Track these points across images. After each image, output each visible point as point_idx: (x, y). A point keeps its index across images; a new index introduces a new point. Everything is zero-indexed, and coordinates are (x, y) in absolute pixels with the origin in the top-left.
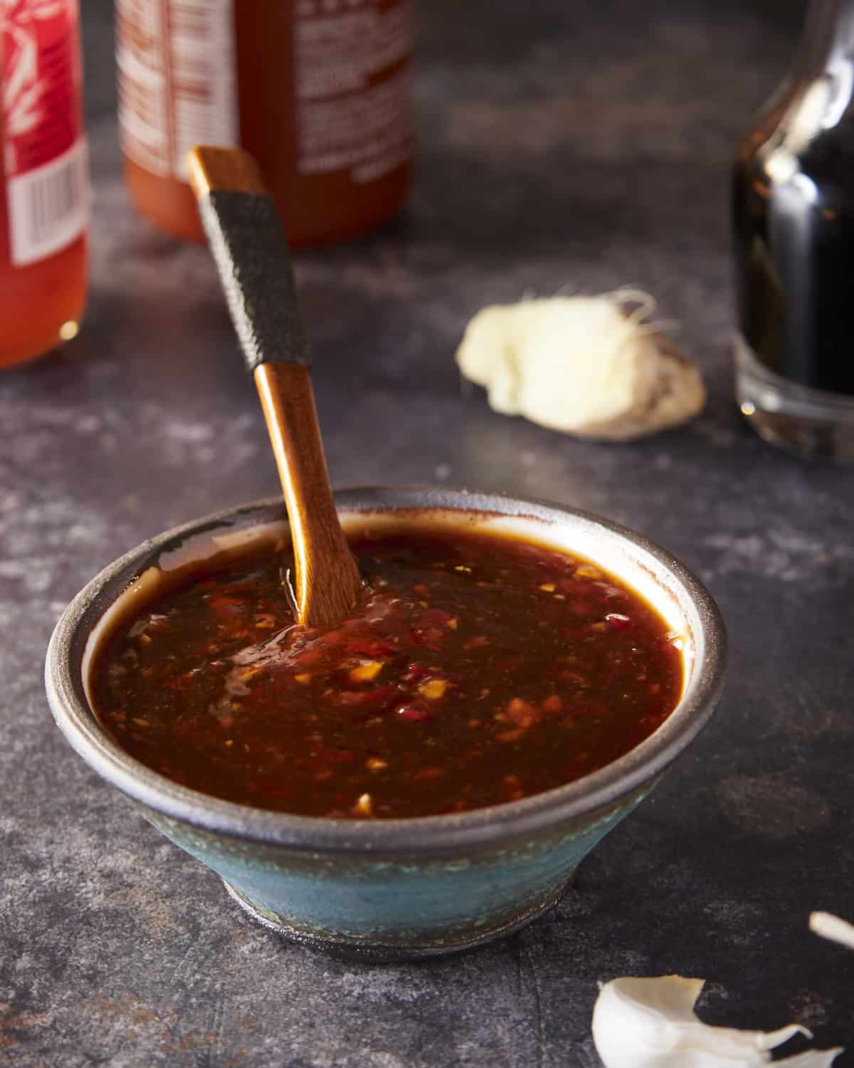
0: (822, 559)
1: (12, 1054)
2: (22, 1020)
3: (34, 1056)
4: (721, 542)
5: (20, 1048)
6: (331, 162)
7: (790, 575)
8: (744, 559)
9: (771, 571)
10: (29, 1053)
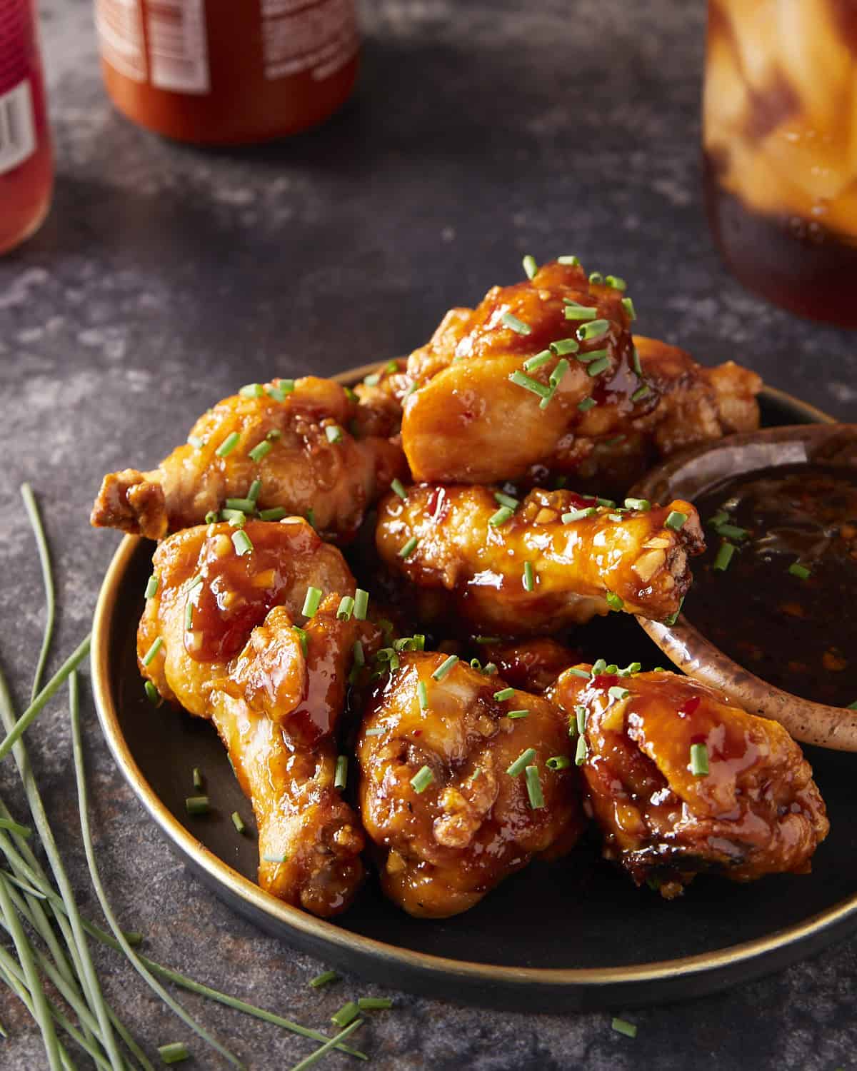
0: (767, 320)
1: (117, 825)
2: (123, 792)
3: (135, 827)
4: (682, 304)
5: (122, 819)
6: (294, 66)
7: (740, 337)
8: (701, 321)
9: (724, 332)
10: (130, 824)
